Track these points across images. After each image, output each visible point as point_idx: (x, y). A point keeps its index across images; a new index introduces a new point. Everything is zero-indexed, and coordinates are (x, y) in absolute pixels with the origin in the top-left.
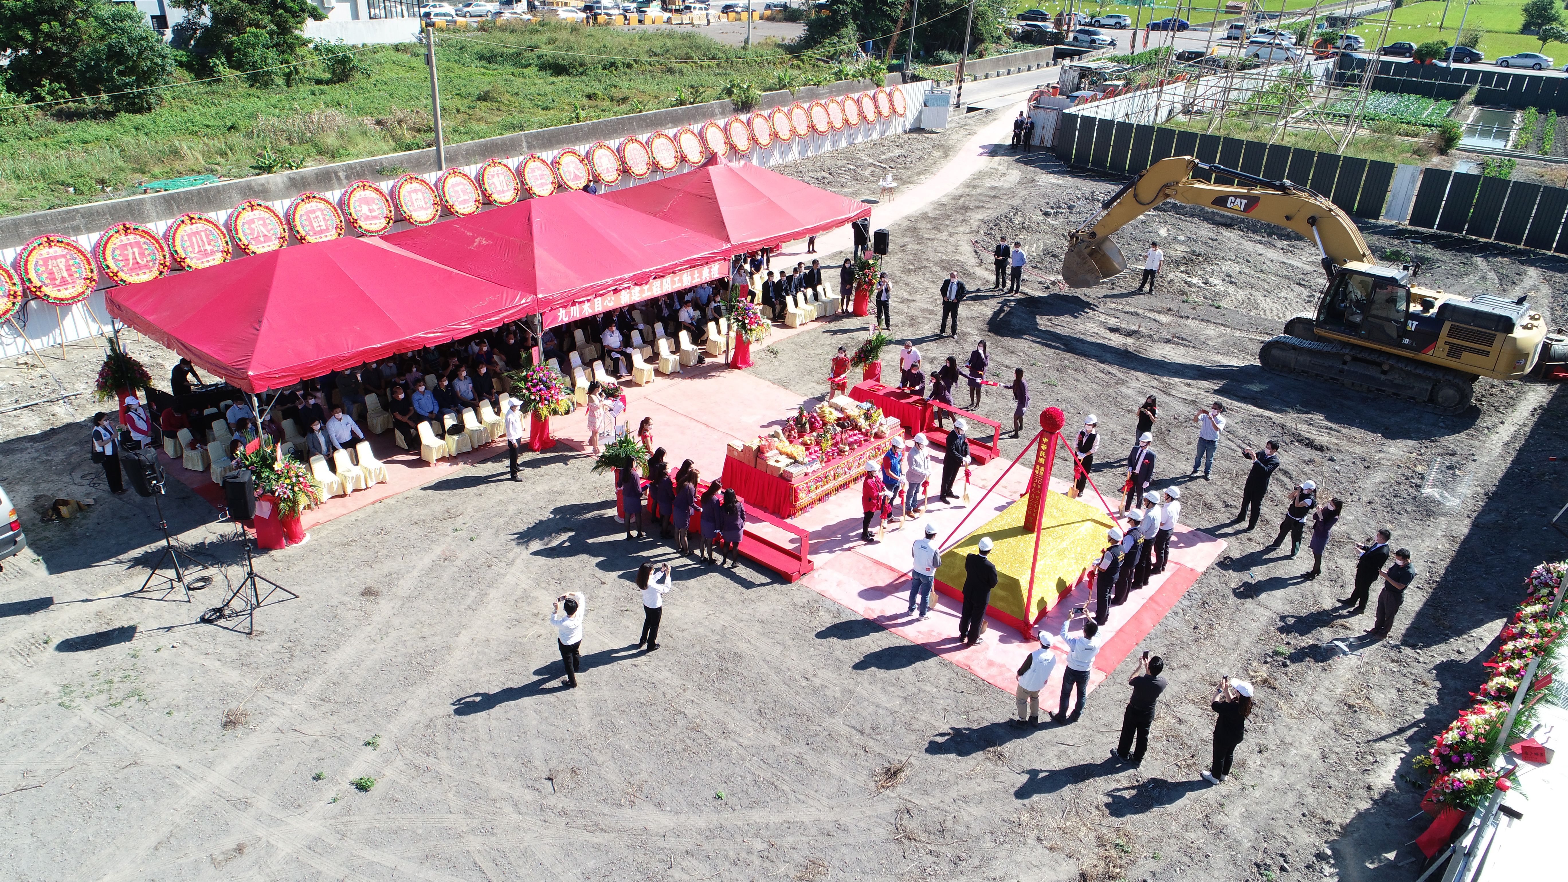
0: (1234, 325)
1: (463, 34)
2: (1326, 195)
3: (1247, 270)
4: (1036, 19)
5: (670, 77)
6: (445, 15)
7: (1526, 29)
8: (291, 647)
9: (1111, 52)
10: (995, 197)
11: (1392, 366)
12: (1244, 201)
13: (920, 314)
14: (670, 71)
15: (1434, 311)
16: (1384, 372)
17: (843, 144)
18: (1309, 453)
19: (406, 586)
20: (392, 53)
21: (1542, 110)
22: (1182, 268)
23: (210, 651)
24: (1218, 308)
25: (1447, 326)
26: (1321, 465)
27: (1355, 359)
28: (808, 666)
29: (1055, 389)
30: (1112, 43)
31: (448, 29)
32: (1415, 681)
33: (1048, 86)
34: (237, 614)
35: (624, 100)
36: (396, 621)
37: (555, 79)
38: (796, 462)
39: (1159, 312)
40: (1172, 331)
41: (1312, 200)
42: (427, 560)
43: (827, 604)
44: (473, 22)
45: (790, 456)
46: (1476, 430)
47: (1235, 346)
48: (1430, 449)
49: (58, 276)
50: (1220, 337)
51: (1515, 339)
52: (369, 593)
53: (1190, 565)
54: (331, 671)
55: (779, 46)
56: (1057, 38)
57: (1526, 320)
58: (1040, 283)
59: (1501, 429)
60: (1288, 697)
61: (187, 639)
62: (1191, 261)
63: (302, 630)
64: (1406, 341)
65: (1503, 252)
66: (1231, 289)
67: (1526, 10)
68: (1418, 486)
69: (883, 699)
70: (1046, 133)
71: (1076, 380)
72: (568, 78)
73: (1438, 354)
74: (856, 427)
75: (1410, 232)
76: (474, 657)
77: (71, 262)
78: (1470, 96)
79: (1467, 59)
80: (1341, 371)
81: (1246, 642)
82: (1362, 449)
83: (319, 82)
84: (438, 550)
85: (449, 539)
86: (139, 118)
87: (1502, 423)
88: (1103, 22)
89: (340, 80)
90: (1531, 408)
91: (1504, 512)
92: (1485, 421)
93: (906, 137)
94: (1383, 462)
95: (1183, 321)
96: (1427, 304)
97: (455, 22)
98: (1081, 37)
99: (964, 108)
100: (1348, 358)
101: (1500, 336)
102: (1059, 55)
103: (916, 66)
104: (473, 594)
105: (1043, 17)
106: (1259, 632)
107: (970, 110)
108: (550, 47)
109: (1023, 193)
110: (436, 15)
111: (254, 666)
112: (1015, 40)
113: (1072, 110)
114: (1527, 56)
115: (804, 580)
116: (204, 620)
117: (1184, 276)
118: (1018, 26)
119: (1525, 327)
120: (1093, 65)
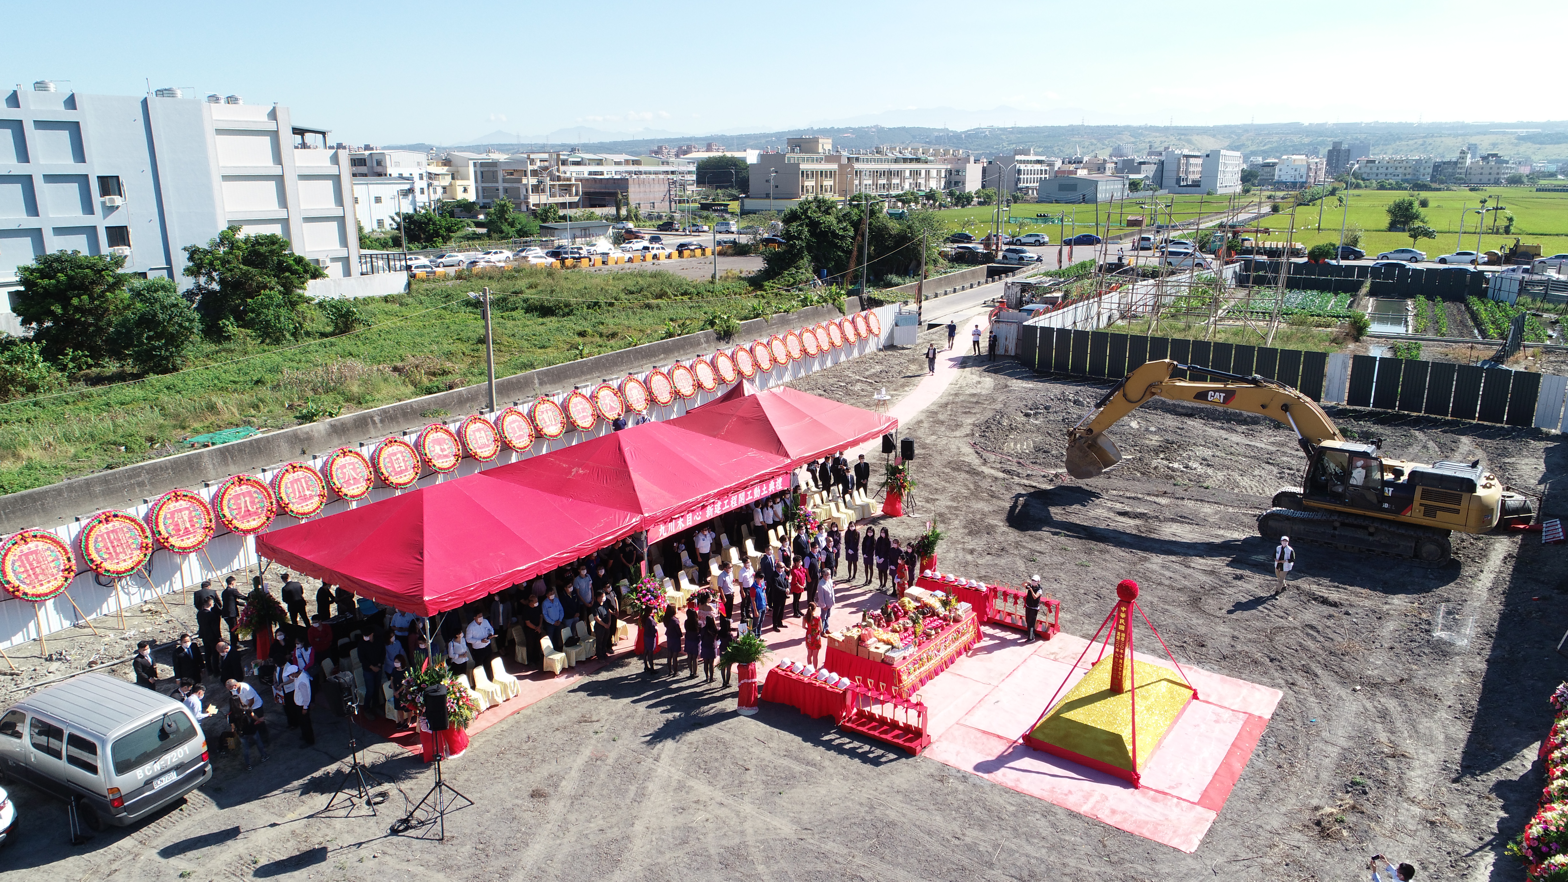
0: (1225, 502)
1: (443, 283)
2: (1294, 385)
3: (1218, 453)
4: (963, 242)
5: (650, 313)
6: (424, 267)
7: (1392, 227)
8: (483, 848)
9: (1043, 268)
10: (977, 403)
11: (1376, 528)
12: (1223, 395)
13: (947, 512)
14: (649, 306)
15: (1404, 478)
16: (1371, 534)
17: (829, 364)
18: (1326, 610)
19: (568, 786)
20: (384, 304)
21: (1430, 297)
22: (1162, 456)
23: (410, 858)
24: (1207, 488)
25: (1419, 491)
26: (1340, 619)
27: (1343, 524)
28: (955, 827)
29: (1089, 569)
30: (1039, 260)
31: (428, 280)
32: (1479, 797)
33: (993, 301)
34: (422, 823)
35: (613, 335)
36: (572, 817)
37: (545, 320)
38: (893, 647)
39: (1157, 496)
40: (1173, 511)
41: (1281, 391)
42: (580, 761)
43: (954, 772)
44: (452, 271)
45: (887, 643)
46: (1462, 579)
47: (1231, 522)
48: (1429, 599)
49: (182, 527)
50: (1216, 513)
51: (1479, 497)
52: (536, 794)
53: (1257, 713)
54: (529, 867)
55: (740, 278)
56: (988, 258)
57: (1484, 481)
58: (1044, 476)
59: (1482, 576)
60: (1377, 819)
61: (385, 849)
62: (1167, 448)
63: (488, 832)
64: (1386, 505)
65: (1435, 424)
66: (1210, 471)
67: (1389, 211)
68: (1427, 631)
69: (1029, 849)
70: (1010, 343)
71: (1105, 560)
72: (554, 319)
73: (1415, 514)
74: (934, 613)
75: (1350, 411)
76: (654, 843)
77: (193, 514)
78: (1365, 289)
79: (1352, 257)
80: (1333, 536)
81: (1325, 776)
82: (1370, 603)
83: (323, 335)
84: (587, 752)
85: (593, 742)
86: (168, 378)
87: (1482, 571)
88: (1023, 240)
89: (342, 332)
90: (1501, 557)
91: (1507, 648)
92: (1467, 571)
93: (881, 353)
94: (1391, 612)
95: (1180, 502)
96: (1398, 473)
97: (435, 272)
98: (1009, 255)
99: (925, 325)
100: (1337, 524)
101: (1465, 496)
102: (993, 274)
103: (871, 289)
104: (633, 788)
105: (968, 239)
106: (1333, 767)
107: (931, 326)
108: (534, 291)
109: (1002, 398)
110: (417, 267)
111: (455, 868)
112: (950, 261)
113: (1030, 322)
114: (1403, 251)
115: (926, 753)
116: (394, 831)
117: (1165, 462)
118: (950, 248)
119: (1485, 487)
120: (1032, 281)
